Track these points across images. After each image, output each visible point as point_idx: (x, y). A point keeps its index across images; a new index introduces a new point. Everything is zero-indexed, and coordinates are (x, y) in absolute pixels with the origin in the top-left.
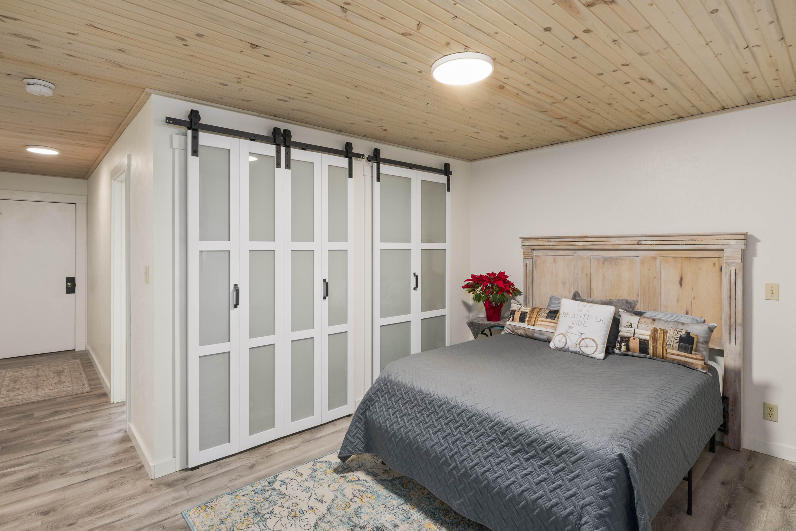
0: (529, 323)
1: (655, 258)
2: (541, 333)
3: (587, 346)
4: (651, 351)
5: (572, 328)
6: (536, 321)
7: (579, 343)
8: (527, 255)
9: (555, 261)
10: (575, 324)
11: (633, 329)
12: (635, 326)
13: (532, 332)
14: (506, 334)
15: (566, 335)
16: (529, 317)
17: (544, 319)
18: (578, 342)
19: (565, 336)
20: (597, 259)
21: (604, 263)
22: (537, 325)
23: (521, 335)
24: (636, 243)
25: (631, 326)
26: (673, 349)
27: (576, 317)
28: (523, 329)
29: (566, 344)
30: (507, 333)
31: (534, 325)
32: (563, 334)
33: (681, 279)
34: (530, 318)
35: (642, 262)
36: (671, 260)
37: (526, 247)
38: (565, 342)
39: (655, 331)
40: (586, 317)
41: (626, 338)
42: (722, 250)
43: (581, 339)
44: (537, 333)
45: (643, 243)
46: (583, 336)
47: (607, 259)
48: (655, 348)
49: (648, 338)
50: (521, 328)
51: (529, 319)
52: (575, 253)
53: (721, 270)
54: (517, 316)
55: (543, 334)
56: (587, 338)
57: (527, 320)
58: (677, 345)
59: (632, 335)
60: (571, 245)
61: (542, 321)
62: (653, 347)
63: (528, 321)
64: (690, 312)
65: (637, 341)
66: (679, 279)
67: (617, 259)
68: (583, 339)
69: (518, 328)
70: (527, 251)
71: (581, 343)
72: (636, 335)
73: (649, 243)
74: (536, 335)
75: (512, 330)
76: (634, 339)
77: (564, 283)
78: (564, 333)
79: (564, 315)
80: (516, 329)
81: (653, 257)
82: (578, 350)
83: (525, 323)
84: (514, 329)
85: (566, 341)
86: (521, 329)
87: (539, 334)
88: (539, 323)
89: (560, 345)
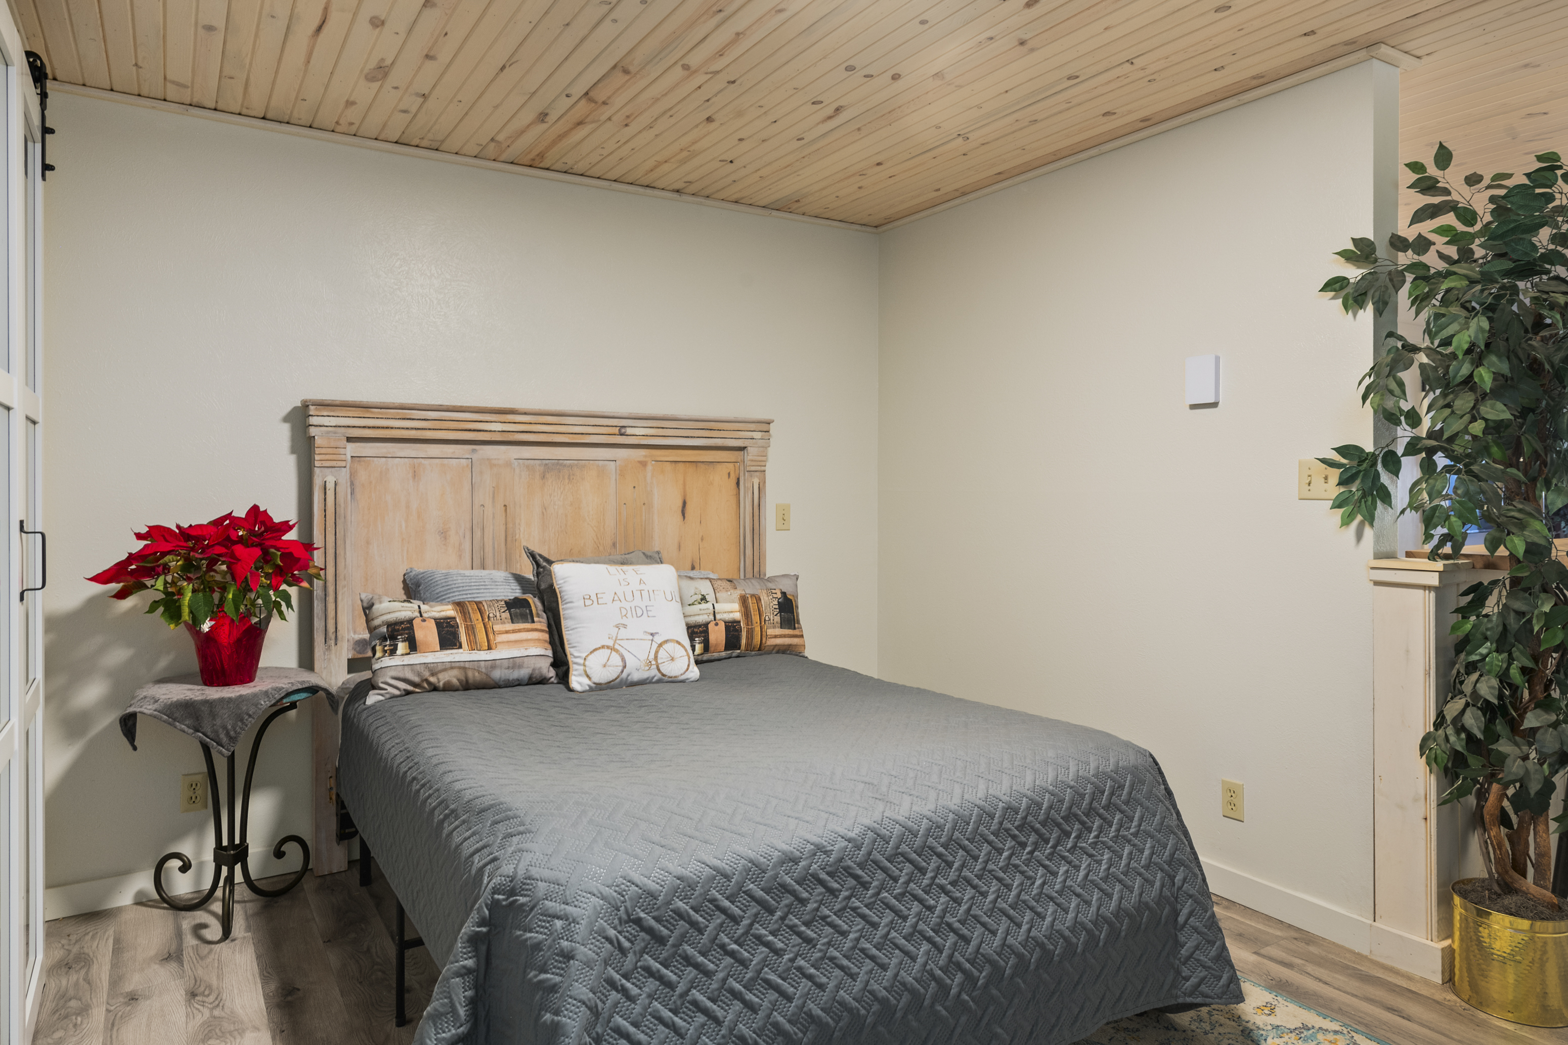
0: (474, 646)
1: (643, 464)
2: (514, 663)
3: (672, 659)
4: (743, 641)
5: (625, 626)
6: (491, 636)
7: (656, 658)
8: (327, 457)
9: (415, 475)
10: (629, 615)
11: (709, 605)
12: (711, 597)
13: (486, 668)
14: (394, 697)
15: (617, 647)
16: (467, 628)
17: (510, 626)
18: (652, 656)
19: (617, 651)
20: (527, 467)
21: (543, 477)
22: (499, 647)
23: (448, 688)
24: (616, 430)
25: (704, 599)
26: (774, 627)
27: (622, 599)
28: (460, 668)
29: (625, 667)
30: (397, 692)
31: (490, 648)
32: (608, 647)
33: (684, 504)
34: (471, 630)
35: (622, 473)
36: (668, 467)
37: (328, 432)
38: (621, 663)
39: (744, 600)
40: (645, 594)
41: (700, 626)
42: (742, 449)
43: (655, 646)
44: (501, 667)
45: (629, 431)
46: (658, 639)
47: (556, 466)
48: (750, 633)
49: (737, 616)
50: (452, 666)
51: (467, 634)
52: (474, 451)
53: (738, 484)
54: (427, 633)
55: (520, 666)
56: (666, 642)
57: (463, 638)
58: (778, 619)
59: (712, 617)
60: (470, 430)
61: (507, 632)
62: (748, 632)
63: (469, 642)
64: (697, 566)
65: (722, 626)
66: (680, 504)
67: (571, 466)
68: (660, 645)
69: (440, 667)
70: (332, 444)
71: (659, 656)
72: (718, 617)
73: (638, 432)
74: (497, 674)
75: (416, 679)
76: (717, 624)
77: (444, 534)
78: (610, 643)
79: (588, 602)
80: (433, 675)
81: (640, 462)
82: (653, 672)
83: (460, 647)
84: (426, 674)
85: (623, 660)
86: (452, 668)
87: (508, 668)
88: (500, 638)
89: (602, 675)
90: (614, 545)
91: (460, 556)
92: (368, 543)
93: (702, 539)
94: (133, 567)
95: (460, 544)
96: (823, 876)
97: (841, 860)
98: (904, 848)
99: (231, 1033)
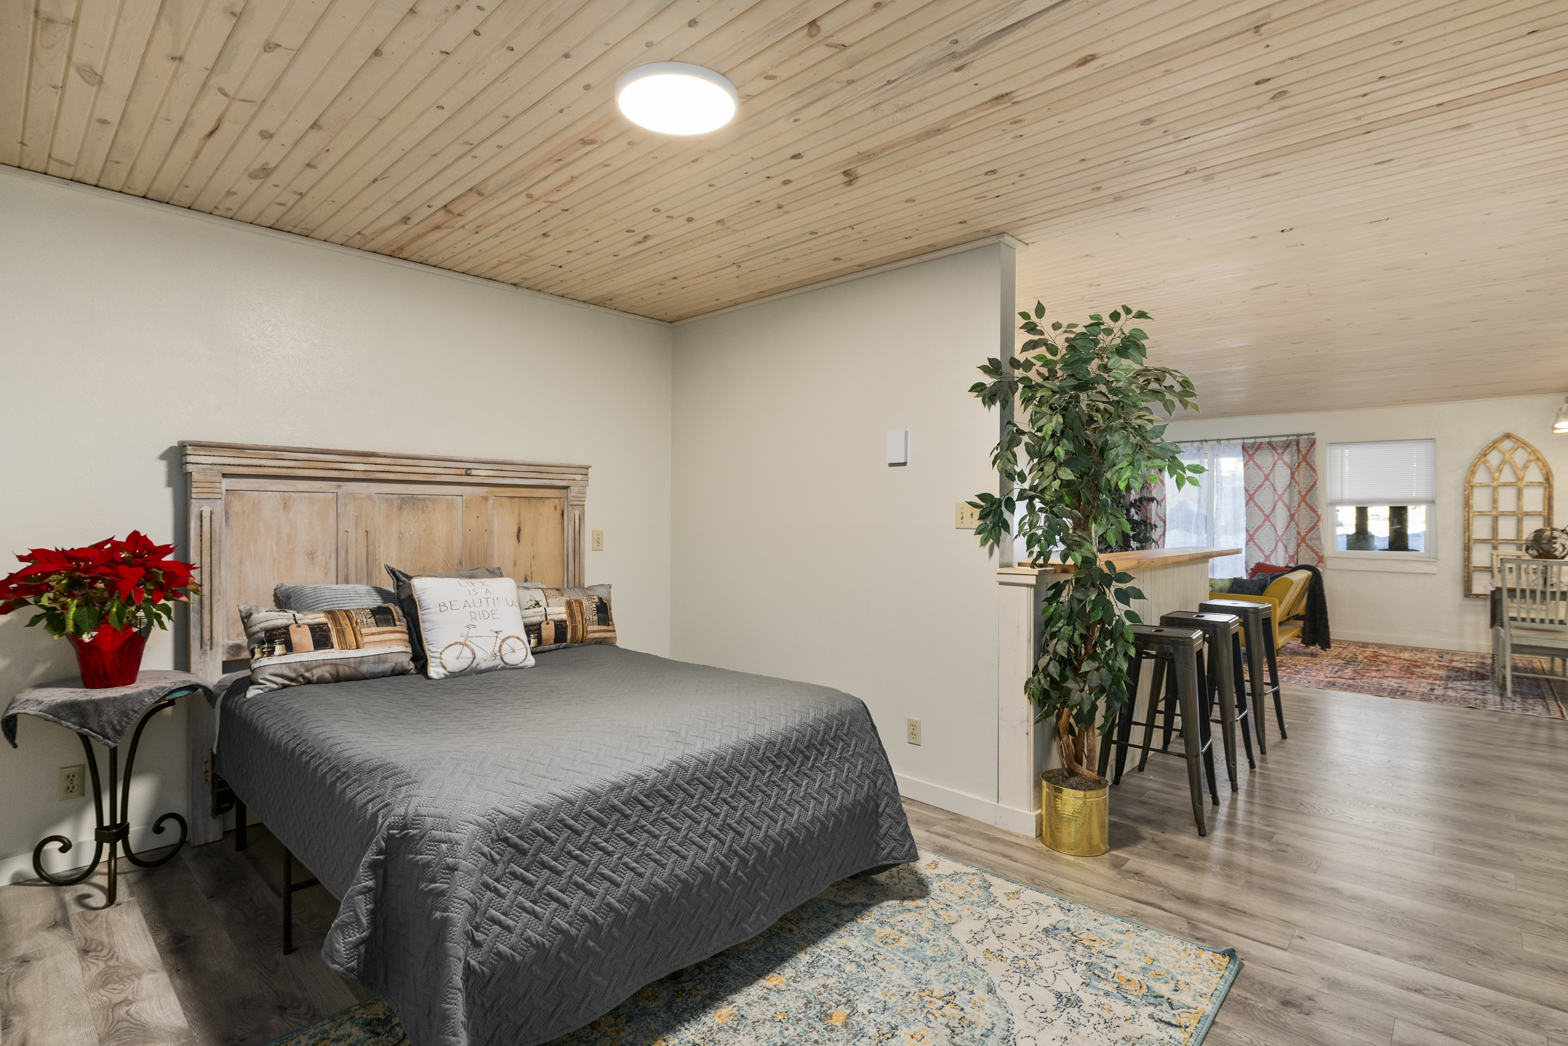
0: (344, 646)
1: (485, 499)
2: (379, 659)
3: (513, 651)
4: (569, 636)
5: (474, 626)
6: (359, 638)
7: (500, 650)
8: (204, 490)
9: (286, 506)
10: (478, 617)
11: (542, 609)
12: (543, 603)
13: (355, 663)
14: (273, 690)
15: (468, 643)
16: (337, 631)
17: (375, 629)
18: (497, 649)
19: (468, 646)
20: (386, 500)
21: (400, 508)
22: (366, 646)
23: (321, 681)
24: (463, 472)
25: (537, 604)
26: (593, 625)
27: (472, 605)
28: (331, 664)
29: (474, 658)
30: (275, 686)
31: (358, 647)
32: (460, 643)
33: (519, 530)
34: (341, 633)
35: (467, 506)
36: (506, 501)
37: (206, 469)
38: (471, 656)
39: (569, 604)
40: (490, 601)
41: (534, 625)
42: (566, 488)
43: (499, 641)
44: (368, 662)
45: (474, 472)
46: (502, 636)
47: (412, 500)
48: (574, 629)
49: (564, 616)
50: (325, 663)
51: (338, 636)
52: (339, 486)
53: (563, 515)
54: (302, 637)
55: (385, 661)
56: (508, 637)
57: (335, 639)
58: (596, 618)
59: (544, 618)
60: (336, 469)
61: (373, 634)
62: (572, 629)
63: (340, 643)
64: (529, 579)
65: (552, 624)
66: (516, 530)
67: (424, 500)
68: (504, 641)
69: (314, 664)
70: (209, 479)
71: (503, 648)
72: (549, 617)
73: (482, 473)
74: (364, 668)
75: (293, 675)
76: (548, 624)
77: (312, 555)
78: (462, 640)
79: (443, 608)
80: (307, 671)
81: (483, 497)
82: (498, 662)
83: (332, 647)
84: (302, 670)
85: (473, 653)
86: (325, 665)
87: (374, 663)
88: (367, 639)
89: (455, 665)
90: (461, 563)
91: (326, 574)
92: (241, 563)
93: (534, 558)
94: (15, 585)
95: (326, 564)
96: (642, 798)
97: (654, 785)
98: (698, 774)
99: (128, 977)
